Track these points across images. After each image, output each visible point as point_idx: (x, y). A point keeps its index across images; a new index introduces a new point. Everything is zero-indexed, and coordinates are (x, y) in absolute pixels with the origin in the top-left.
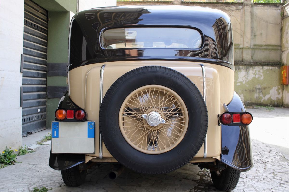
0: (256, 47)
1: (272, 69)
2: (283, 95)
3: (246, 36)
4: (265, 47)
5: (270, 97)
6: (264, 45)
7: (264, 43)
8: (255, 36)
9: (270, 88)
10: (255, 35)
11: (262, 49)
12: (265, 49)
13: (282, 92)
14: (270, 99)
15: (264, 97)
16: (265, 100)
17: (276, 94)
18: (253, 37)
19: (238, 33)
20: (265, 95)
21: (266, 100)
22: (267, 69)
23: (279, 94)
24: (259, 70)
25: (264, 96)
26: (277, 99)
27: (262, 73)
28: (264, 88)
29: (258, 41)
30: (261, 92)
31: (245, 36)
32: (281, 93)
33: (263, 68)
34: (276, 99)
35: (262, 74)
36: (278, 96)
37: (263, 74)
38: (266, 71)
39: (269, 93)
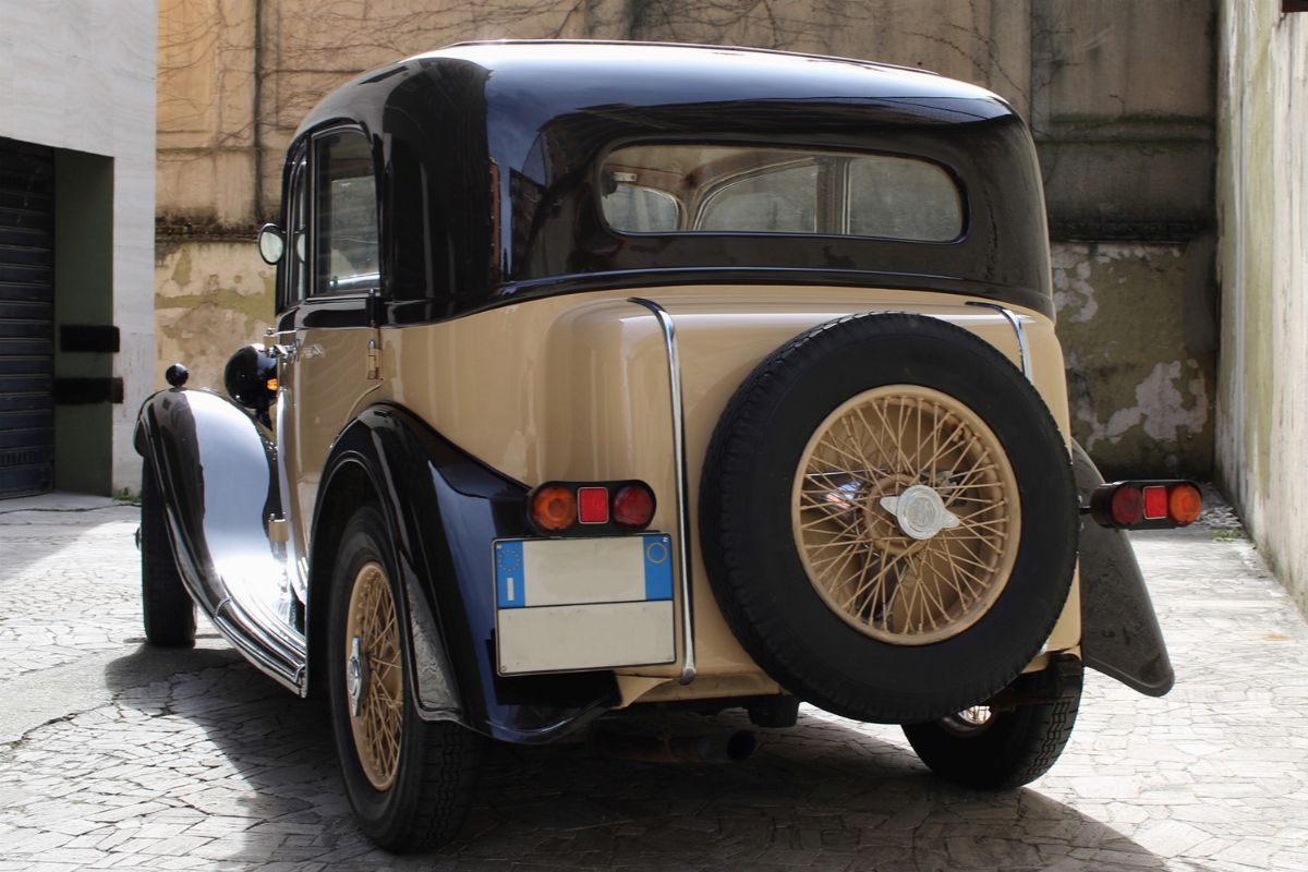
0: (1063, 132)
1: (1149, 258)
2: (1214, 411)
3: (1001, 70)
4: (1122, 130)
5: (1137, 421)
6: (1111, 120)
7: (1115, 109)
8: (1058, 65)
9: (1139, 371)
10: (1058, 58)
11: (1102, 142)
12: (1118, 142)
13: (1207, 391)
14: (1135, 435)
15: (1103, 426)
16: (1107, 439)
17: (1171, 407)
18: (1044, 72)
19: (963, 54)
20: (1110, 414)
21: (1115, 441)
22: (1118, 257)
23: (1190, 403)
24: (1069, 265)
25: (1104, 421)
26: (1178, 436)
27: (1087, 280)
28: (1104, 373)
29: (1078, 97)
30: (1083, 395)
31: (996, 68)
32: (1203, 401)
33: (1091, 256)
34: (1171, 436)
35: (1087, 289)
36: (1182, 417)
37: (1092, 290)
38: (1112, 269)
39: (1133, 403)
